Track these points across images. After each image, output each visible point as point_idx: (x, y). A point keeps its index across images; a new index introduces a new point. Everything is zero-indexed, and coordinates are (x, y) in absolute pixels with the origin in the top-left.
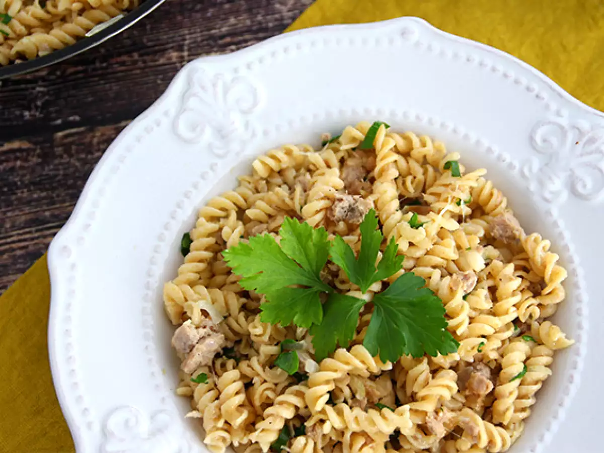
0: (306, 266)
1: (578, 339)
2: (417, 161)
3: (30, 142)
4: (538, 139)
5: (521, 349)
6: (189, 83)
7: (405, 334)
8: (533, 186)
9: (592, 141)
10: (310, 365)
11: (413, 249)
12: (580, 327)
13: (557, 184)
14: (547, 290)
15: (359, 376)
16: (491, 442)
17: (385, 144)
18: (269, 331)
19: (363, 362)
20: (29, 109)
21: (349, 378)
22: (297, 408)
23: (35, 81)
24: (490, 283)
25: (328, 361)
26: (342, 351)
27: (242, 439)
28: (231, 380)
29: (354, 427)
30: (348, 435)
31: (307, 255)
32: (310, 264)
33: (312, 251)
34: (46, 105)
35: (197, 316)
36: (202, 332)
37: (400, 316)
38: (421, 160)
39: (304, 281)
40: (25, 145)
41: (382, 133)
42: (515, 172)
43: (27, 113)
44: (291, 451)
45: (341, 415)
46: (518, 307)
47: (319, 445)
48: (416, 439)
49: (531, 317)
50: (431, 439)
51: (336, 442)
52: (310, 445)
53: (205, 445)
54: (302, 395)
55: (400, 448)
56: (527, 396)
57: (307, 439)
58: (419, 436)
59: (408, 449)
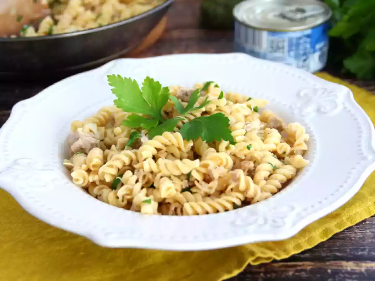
1: (311, 162)
4: (302, 94)
7: (204, 130)
8: (296, 111)
10: (144, 139)
14: (297, 143)
15: (173, 155)
16: (247, 189)
18: (125, 133)
21: (166, 153)
25: (157, 137)
26: (167, 133)
29: (165, 172)
31: (156, 101)
35: (86, 131)
36: (87, 135)
42: (287, 108)
44: (123, 180)
45: (158, 165)
46: (276, 145)
47: (140, 180)
48: (201, 185)
49: (284, 153)
50: (211, 184)
51: (151, 184)
52: (135, 178)
53: (71, 178)
54: (136, 154)
55: (192, 193)
56: (276, 179)
57: (133, 174)
58: (203, 183)
59: (196, 192)
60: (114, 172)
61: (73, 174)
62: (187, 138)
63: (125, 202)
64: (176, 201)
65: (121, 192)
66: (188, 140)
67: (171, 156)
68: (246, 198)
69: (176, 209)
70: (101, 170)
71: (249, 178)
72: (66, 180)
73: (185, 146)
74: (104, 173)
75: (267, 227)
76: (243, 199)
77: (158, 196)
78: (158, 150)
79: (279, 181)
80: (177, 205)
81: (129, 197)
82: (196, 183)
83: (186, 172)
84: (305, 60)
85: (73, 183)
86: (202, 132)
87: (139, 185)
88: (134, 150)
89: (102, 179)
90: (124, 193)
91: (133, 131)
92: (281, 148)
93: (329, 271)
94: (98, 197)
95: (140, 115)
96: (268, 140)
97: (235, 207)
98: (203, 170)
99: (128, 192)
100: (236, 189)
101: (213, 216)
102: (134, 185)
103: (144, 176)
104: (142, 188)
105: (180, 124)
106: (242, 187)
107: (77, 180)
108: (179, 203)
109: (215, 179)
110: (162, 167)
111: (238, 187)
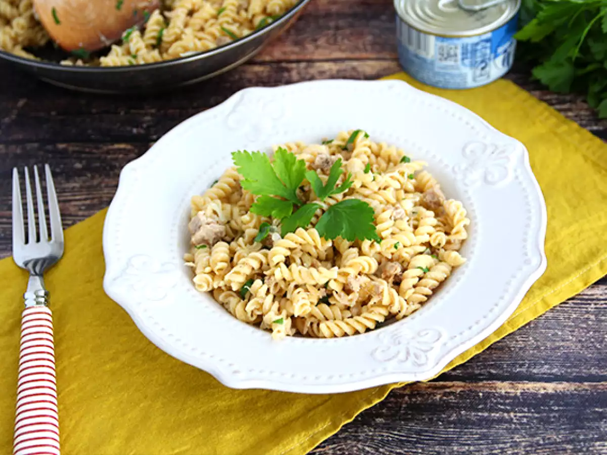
0: (288, 185)
1: (469, 259)
2: (384, 159)
3: (132, 145)
4: (468, 151)
5: (426, 260)
6: (242, 98)
7: (344, 226)
8: (459, 177)
9: (503, 152)
10: (275, 237)
11: (363, 189)
12: (472, 253)
13: (476, 175)
14: (454, 231)
15: (309, 254)
16: (392, 303)
17: (361, 145)
18: (254, 221)
19: (314, 241)
20: (137, 127)
21: (301, 253)
22: (261, 264)
23: (146, 114)
24: (416, 223)
25: (290, 235)
26: (300, 230)
27: (219, 283)
28: (222, 250)
29: (299, 281)
30: (292, 285)
31: (289, 177)
32: (291, 184)
33: (294, 175)
34: (148, 127)
35: (209, 212)
36: (210, 220)
37: (344, 214)
38: (387, 159)
39: (285, 195)
40: (129, 147)
42: (449, 170)
43: (135, 131)
44: (252, 290)
45: (290, 270)
46: (430, 235)
47: (271, 290)
48: (340, 296)
49: (439, 244)
50: (351, 296)
51: (284, 293)
52: (265, 287)
53: (194, 284)
54: (266, 255)
55: (329, 304)
56: (425, 286)
57: (263, 283)
58: (343, 294)
59: (334, 305)
60: (242, 279)
61: (195, 280)
62: (324, 235)
63: (254, 318)
64: (312, 316)
65: (250, 307)
66: (327, 240)
67: (307, 255)
68: (390, 313)
69: (312, 324)
70: (227, 277)
71: (394, 291)
73: (322, 245)
74: (230, 282)
75: (409, 364)
76: (386, 314)
77: (291, 312)
78: (291, 249)
79: (430, 288)
80: (313, 319)
81: (259, 313)
82: (334, 293)
83: (322, 282)
84: (483, 69)
85: (196, 289)
86: (342, 229)
87: (271, 297)
88: (265, 251)
89: (228, 285)
90: (253, 308)
91: (263, 219)
92: (435, 240)
93: (481, 394)
94: (225, 305)
95: (272, 196)
96: (420, 229)
97: (378, 325)
98: (342, 280)
99: (258, 307)
100: (379, 304)
101: (352, 338)
102: (264, 299)
103: (276, 284)
104: (273, 301)
105: (318, 212)
106: (386, 301)
107: (200, 286)
108: (315, 317)
109: (356, 292)
110: (296, 276)
111: (380, 301)
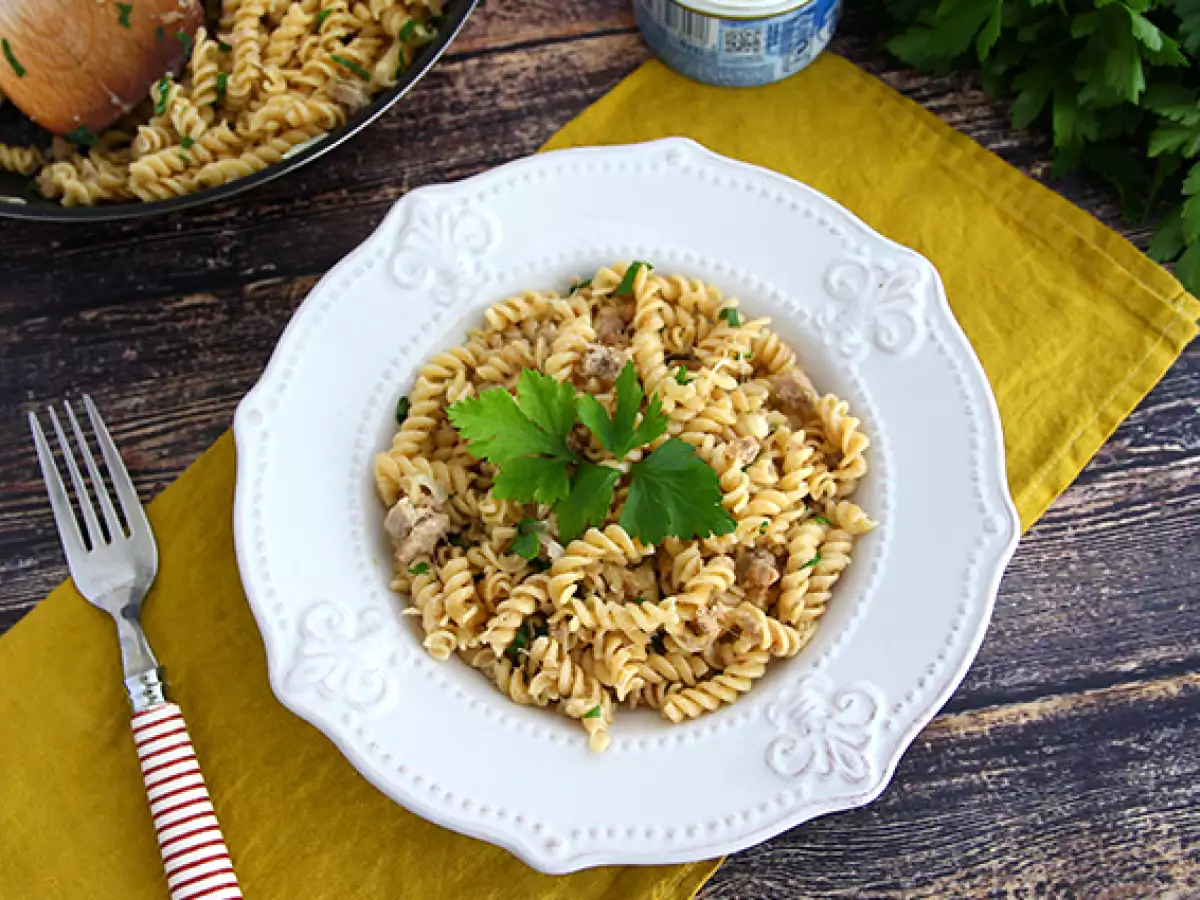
0: (548, 429)
1: (883, 522)
2: (686, 309)
3: (214, 295)
4: (834, 280)
5: (812, 533)
6: (408, 215)
7: (671, 511)
8: (828, 339)
9: (898, 283)
10: (554, 549)
11: (680, 411)
12: (885, 506)
13: (857, 337)
14: (845, 462)
15: (614, 564)
16: (776, 643)
17: (646, 288)
18: (504, 508)
19: (619, 545)
20: (214, 256)
21: (602, 566)
22: (537, 602)
23: (221, 223)
24: (776, 453)
25: (576, 544)
26: (593, 531)
27: (470, 641)
29: (607, 625)
30: (600, 635)
31: (550, 416)
32: (554, 428)
33: (557, 411)
34: (235, 250)
35: (415, 493)
36: (422, 512)
37: (664, 488)
38: (692, 308)
39: (548, 450)
40: (209, 299)
41: (643, 275)
42: (806, 323)
43: (211, 262)
44: (534, 656)
45: (590, 609)
46: (809, 482)
47: (566, 650)
48: (684, 640)
49: (825, 494)
50: (703, 640)
52: (554, 648)
53: (426, 649)
54: (543, 586)
55: (665, 654)
56: (821, 589)
57: (550, 639)
58: (688, 635)
59: (675, 653)
60: (508, 637)
61: (427, 643)
62: (639, 535)
63: (546, 702)
65: (536, 686)
68: (774, 657)
70: (483, 636)
71: (773, 620)
72: (415, 652)
73: (636, 550)
74: (489, 641)
76: (767, 662)
78: (582, 569)
79: (826, 590)
81: (551, 696)
83: (654, 626)
85: (432, 658)
86: (669, 520)
87: (567, 663)
88: (538, 577)
90: (541, 689)
94: (483, 670)
97: (756, 684)
98: (685, 616)
99: (550, 685)
101: (718, 716)
102: (557, 670)
103: (572, 636)
104: (574, 670)
106: (766, 643)
107: (437, 651)
108: (647, 680)
109: (710, 630)
110: (603, 618)
111: (759, 644)
